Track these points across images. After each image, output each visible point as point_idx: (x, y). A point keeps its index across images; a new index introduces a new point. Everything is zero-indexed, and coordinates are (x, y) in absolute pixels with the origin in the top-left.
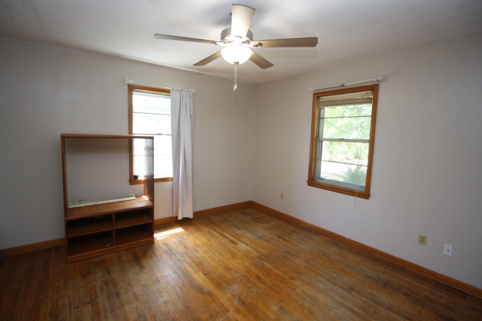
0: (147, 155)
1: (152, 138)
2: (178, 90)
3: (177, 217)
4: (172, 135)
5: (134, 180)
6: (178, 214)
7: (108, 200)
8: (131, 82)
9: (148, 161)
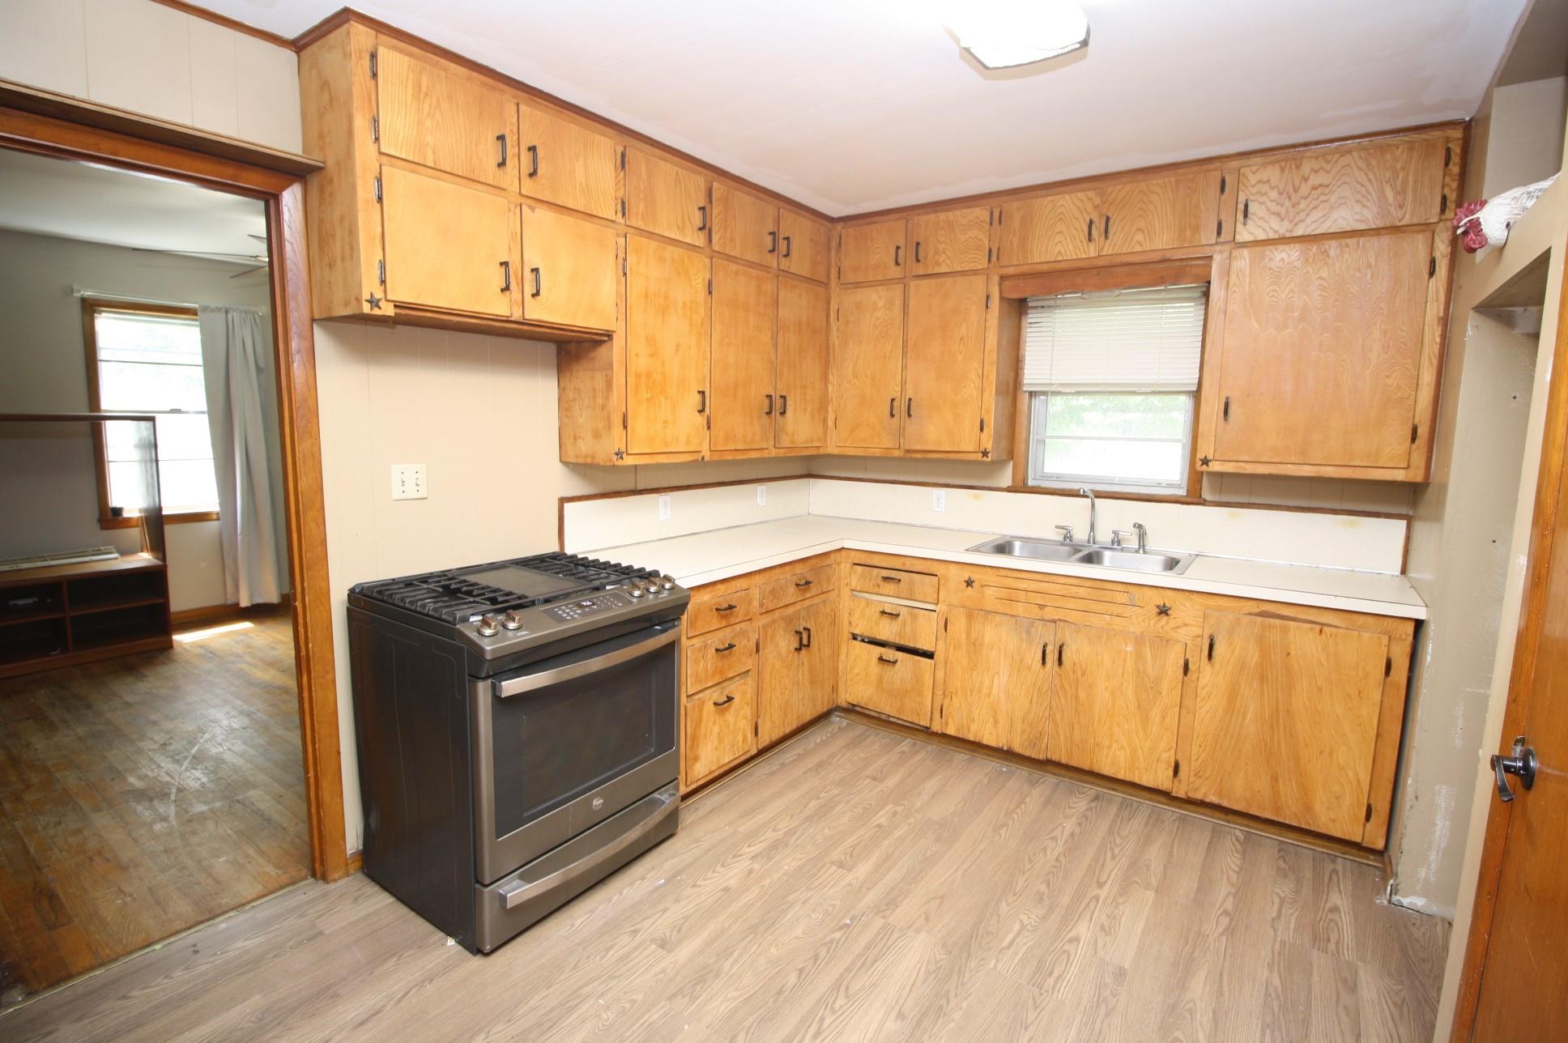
0: (144, 461)
1: (152, 419)
2: (218, 310)
3: (238, 604)
4: (211, 413)
5: (112, 518)
6: (238, 598)
7: (46, 560)
8: (88, 293)
9: (147, 472)
